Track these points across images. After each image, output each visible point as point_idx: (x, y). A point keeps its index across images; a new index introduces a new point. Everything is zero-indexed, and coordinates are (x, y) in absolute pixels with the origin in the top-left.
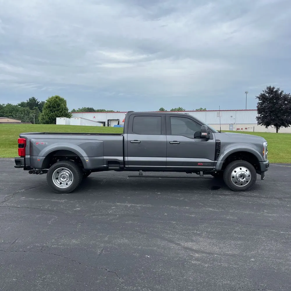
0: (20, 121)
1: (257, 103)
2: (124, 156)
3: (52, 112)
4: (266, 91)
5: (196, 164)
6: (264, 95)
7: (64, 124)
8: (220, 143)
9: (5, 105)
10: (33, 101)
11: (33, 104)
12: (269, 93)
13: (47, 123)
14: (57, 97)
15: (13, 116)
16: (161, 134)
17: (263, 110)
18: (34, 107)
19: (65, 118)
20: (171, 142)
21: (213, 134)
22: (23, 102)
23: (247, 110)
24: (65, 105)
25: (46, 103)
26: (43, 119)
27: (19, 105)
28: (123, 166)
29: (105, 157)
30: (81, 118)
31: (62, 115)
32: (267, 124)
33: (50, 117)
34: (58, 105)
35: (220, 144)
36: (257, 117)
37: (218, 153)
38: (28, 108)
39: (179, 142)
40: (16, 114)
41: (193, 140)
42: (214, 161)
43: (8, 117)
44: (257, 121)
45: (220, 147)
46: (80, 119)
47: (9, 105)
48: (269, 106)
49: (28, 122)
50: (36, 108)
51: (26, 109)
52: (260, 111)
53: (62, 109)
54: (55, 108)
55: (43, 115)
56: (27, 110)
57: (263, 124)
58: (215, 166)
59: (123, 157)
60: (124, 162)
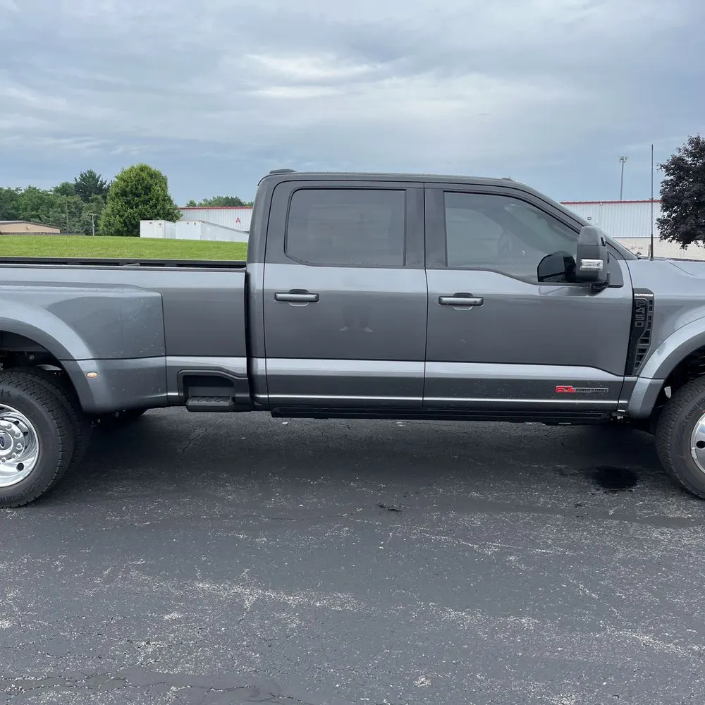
0: (58, 231)
1: (662, 183)
2: (250, 356)
3: (132, 208)
4: (687, 150)
5: (546, 387)
6: (681, 159)
7: (161, 237)
8: (651, 301)
9: (23, 191)
10: (91, 179)
11: (89, 188)
12: (693, 155)
13: (119, 233)
14: (142, 169)
15: (40, 219)
16: (405, 264)
17: (676, 201)
18: (94, 196)
19: (163, 222)
20: (444, 299)
21: (622, 263)
22: (67, 184)
23: (625, 202)
24: (164, 190)
25: (116, 185)
26: (109, 224)
27: (57, 190)
28: (248, 395)
29: (173, 361)
30: (203, 222)
31: (156, 215)
32: (686, 239)
33: (126, 221)
34: (146, 188)
35: (651, 309)
36: (658, 220)
37: (640, 346)
38: (77, 198)
39: (478, 300)
40: (48, 212)
41: (534, 290)
42: (621, 379)
43: (27, 220)
44: (660, 231)
45: (650, 318)
46: (199, 224)
47: (32, 191)
48: (694, 189)
49: (78, 233)
50: (96, 199)
51: (73, 201)
52: (667, 203)
53: (157, 199)
54: (138, 196)
55: (108, 215)
56: (75, 203)
57: (673, 239)
58: (628, 397)
59: (245, 359)
60: (251, 381)
